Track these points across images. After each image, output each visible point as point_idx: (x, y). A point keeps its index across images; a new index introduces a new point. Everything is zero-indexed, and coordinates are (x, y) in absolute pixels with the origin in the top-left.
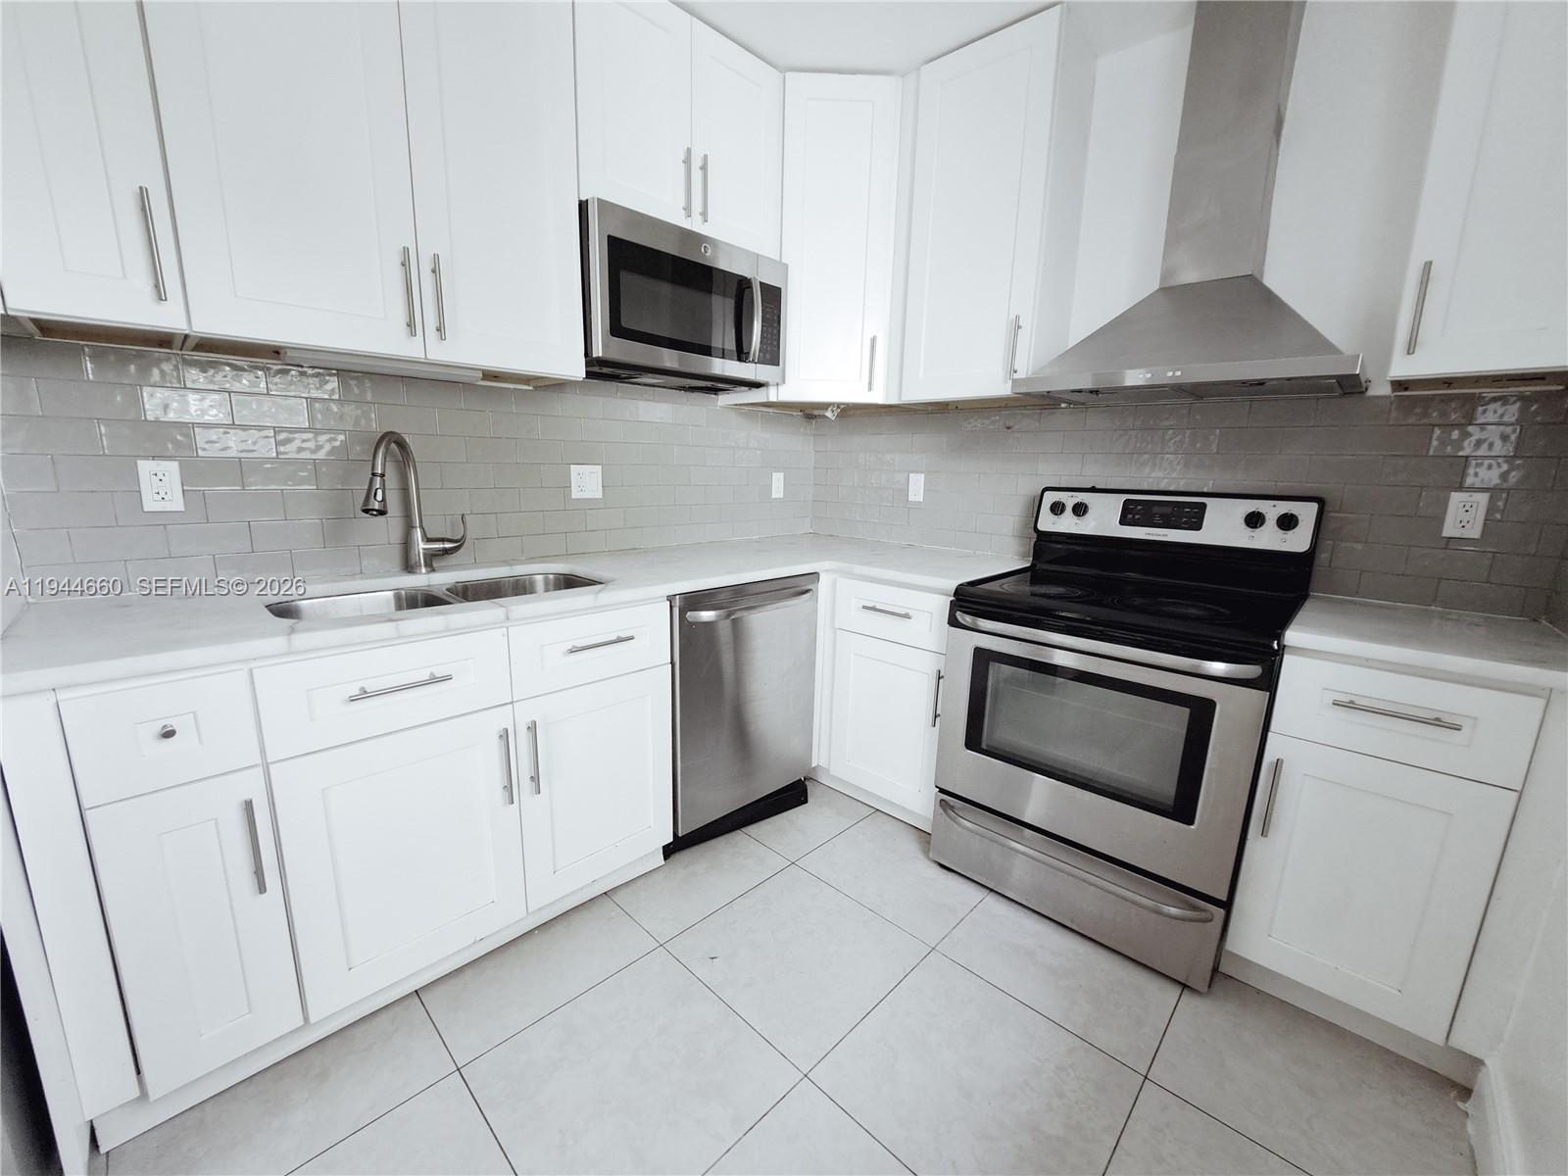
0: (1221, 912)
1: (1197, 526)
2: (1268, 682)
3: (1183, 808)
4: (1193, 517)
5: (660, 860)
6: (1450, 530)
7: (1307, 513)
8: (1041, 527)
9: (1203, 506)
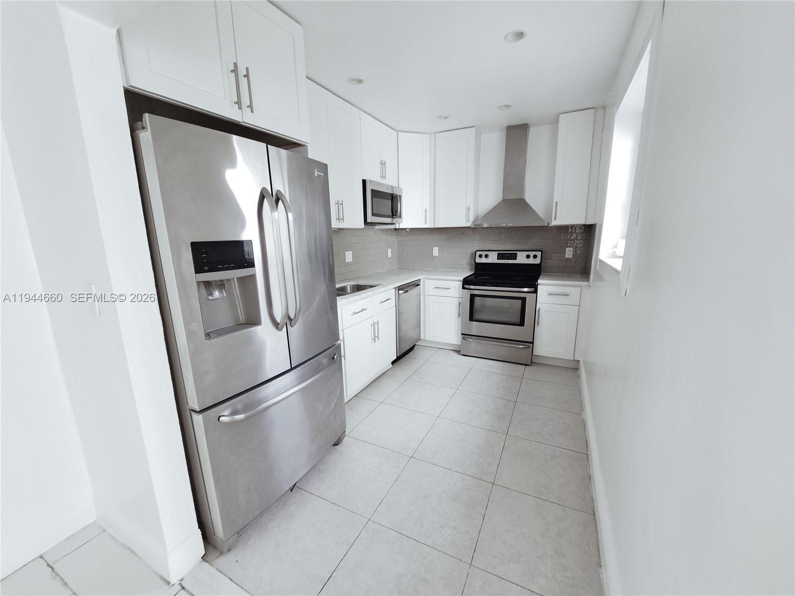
0: (532, 345)
1: (516, 259)
2: (536, 292)
3: (522, 323)
4: (514, 257)
5: (391, 366)
6: (567, 256)
7: (539, 254)
8: (477, 261)
9: (516, 254)
